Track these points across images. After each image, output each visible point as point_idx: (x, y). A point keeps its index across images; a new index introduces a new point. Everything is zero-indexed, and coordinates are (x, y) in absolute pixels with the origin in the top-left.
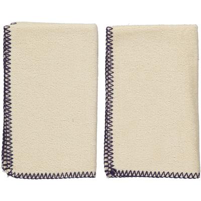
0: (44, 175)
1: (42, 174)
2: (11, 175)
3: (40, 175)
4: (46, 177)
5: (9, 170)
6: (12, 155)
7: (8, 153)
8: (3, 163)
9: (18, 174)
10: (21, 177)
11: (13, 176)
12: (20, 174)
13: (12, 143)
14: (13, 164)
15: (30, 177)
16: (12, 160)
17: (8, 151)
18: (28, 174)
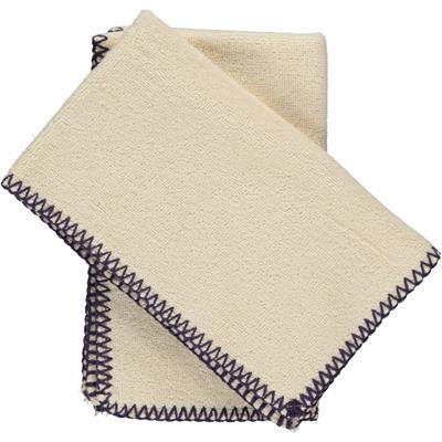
0: (188, 411)
1: (184, 409)
2: (108, 410)
3: (179, 411)
4: (193, 417)
5: (102, 398)
6: (110, 359)
7: (101, 355)
8: (84, 379)
9: (125, 407)
10: (133, 414)
11: (113, 411)
12: (129, 407)
13: (110, 330)
14: (110, 382)
15: (153, 416)
16: (111, 373)
17: (100, 350)
18: (149, 407)
